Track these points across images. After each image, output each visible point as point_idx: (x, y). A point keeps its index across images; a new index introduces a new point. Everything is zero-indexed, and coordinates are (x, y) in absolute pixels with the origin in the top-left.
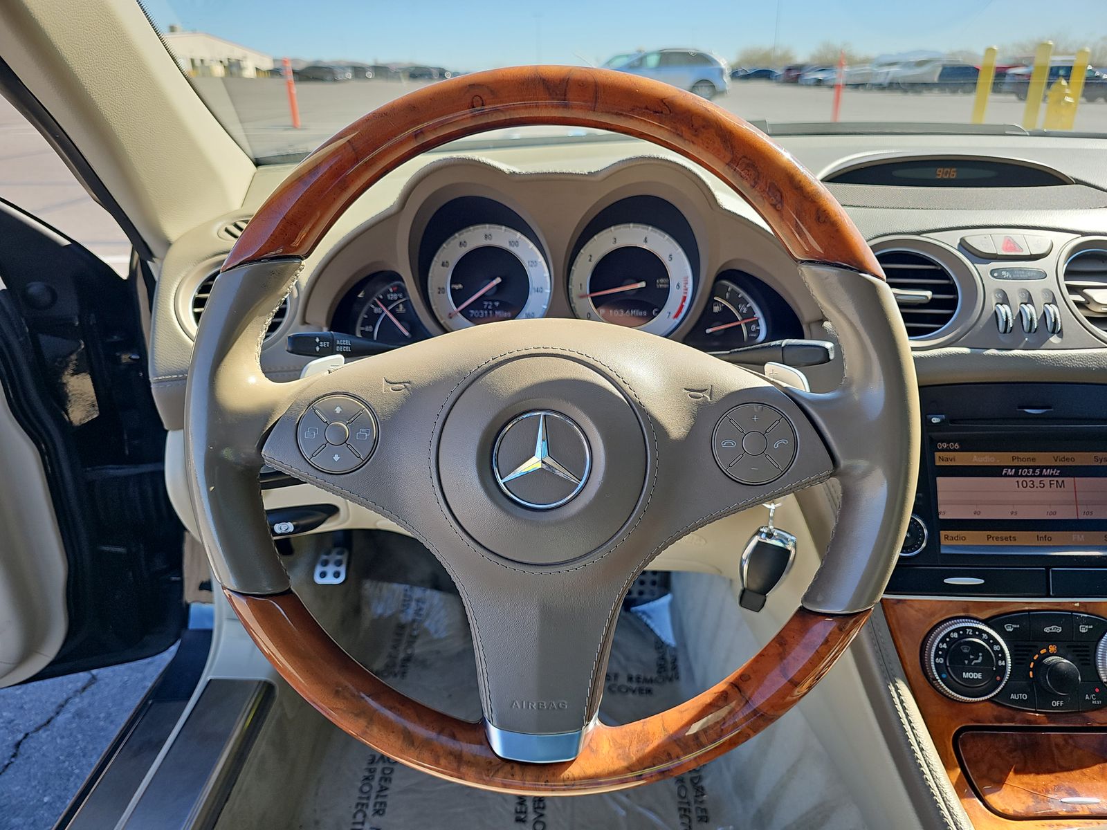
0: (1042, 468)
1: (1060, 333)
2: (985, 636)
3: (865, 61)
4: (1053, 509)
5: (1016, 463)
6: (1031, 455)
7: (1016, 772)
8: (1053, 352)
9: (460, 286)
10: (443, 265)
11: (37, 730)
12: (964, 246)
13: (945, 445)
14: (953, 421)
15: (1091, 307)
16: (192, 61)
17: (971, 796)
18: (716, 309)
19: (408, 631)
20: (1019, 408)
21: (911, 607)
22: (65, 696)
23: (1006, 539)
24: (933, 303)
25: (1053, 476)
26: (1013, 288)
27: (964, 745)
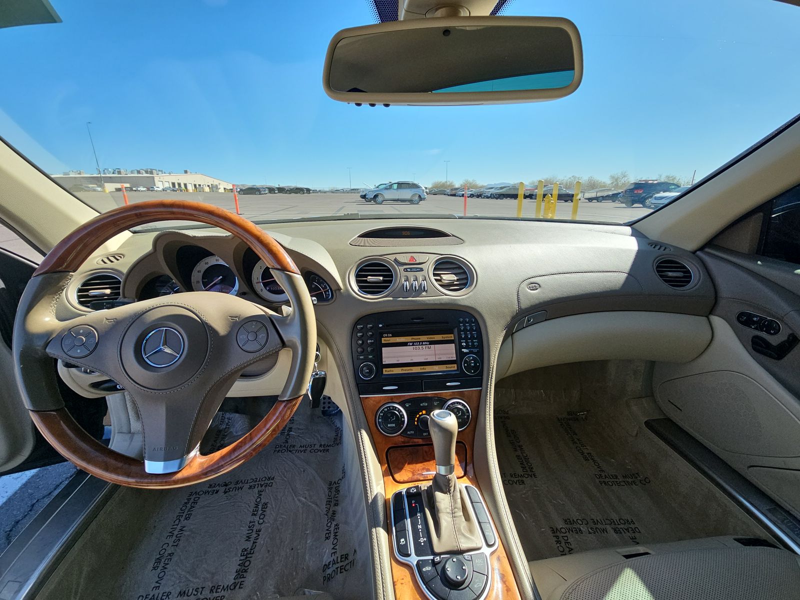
0: (422, 342)
1: (426, 291)
2: (397, 409)
3: (481, 187)
4: (427, 357)
5: (413, 341)
6: (419, 337)
7: (409, 464)
8: (424, 298)
9: (206, 280)
10: (198, 272)
11: (44, 497)
12: (396, 260)
13: (386, 335)
14: (387, 326)
15: (443, 281)
16: (195, 185)
17: (389, 476)
18: (313, 286)
19: (223, 432)
20: (412, 319)
21: (371, 399)
22: (61, 481)
23: (409, 370)
24: (384, 281)
25: (426, 345)
26: (411, 275)
27: (390, 454)
